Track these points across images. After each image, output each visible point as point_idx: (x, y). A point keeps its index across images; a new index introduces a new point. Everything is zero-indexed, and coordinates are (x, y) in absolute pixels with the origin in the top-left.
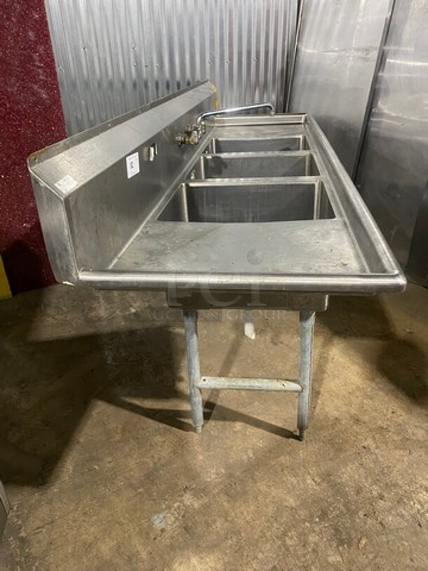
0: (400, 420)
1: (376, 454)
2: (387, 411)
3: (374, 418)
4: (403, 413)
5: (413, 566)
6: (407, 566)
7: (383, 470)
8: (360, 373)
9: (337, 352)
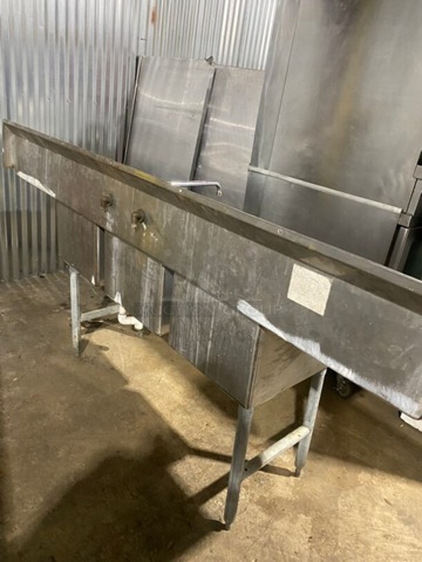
0: (212, 431)
1: (189, 463)
2: (203, 424)
3: (191, 431)
4: (215, 425)
5: (212, 556)
6: (207, 557)
7: (194, 476)
8: (182, 392)
9: (164, 374)
